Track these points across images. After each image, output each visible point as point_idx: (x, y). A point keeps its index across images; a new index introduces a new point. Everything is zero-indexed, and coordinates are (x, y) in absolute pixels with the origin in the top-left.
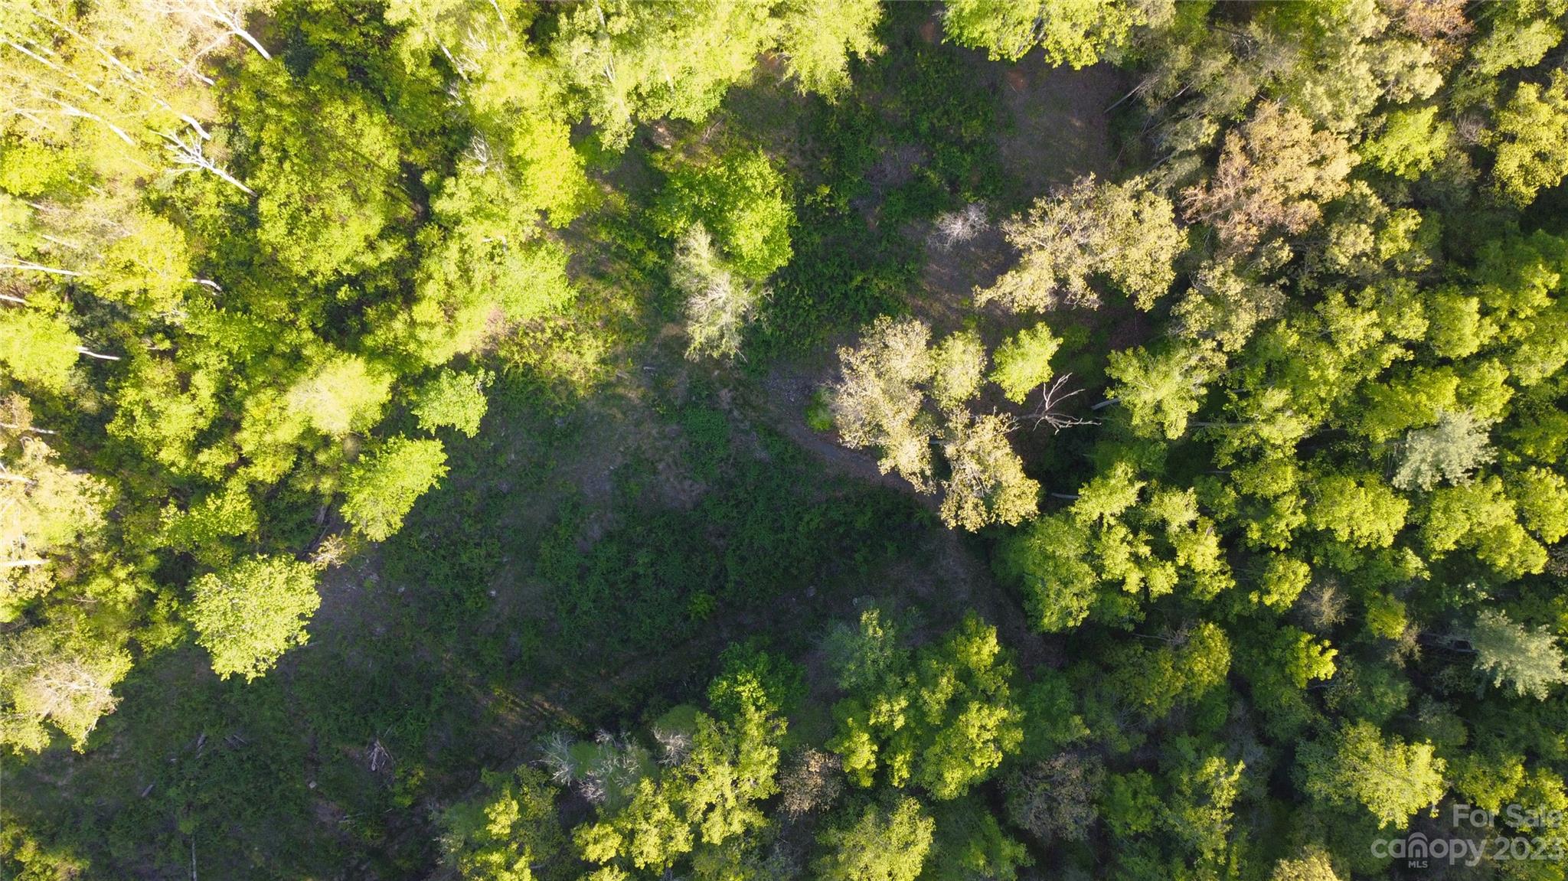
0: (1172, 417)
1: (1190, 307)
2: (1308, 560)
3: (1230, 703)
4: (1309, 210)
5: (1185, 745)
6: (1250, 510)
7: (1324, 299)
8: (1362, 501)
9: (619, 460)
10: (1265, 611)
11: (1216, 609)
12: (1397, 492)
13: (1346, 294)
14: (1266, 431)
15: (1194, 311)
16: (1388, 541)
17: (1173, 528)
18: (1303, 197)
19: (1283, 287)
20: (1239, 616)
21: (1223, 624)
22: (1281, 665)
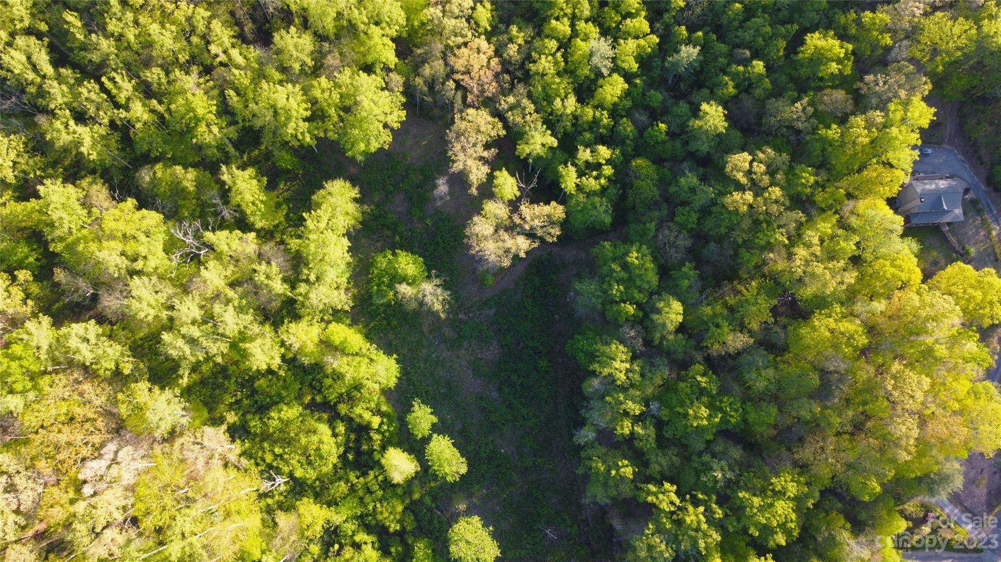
0: (549, 142)
1: (512, 118)
2: (622, 117)
3: (664, 167)
4: (495, 62)
5: (672, 189)
6: (595, 129)
7: (529, 70)
8: (608, 88)
9: (469, 372)
10: (634, 140)
11: (627, 158)
12: (610, 75)
13: (530, 62)
14: (568, 111)
15: (514, 117)
16: (626, 86)
17: (590, 159)
18: (489, 62)
19: (518, 82)
20: (633, 150)
21: (634, 157)
22: (657, 142)
